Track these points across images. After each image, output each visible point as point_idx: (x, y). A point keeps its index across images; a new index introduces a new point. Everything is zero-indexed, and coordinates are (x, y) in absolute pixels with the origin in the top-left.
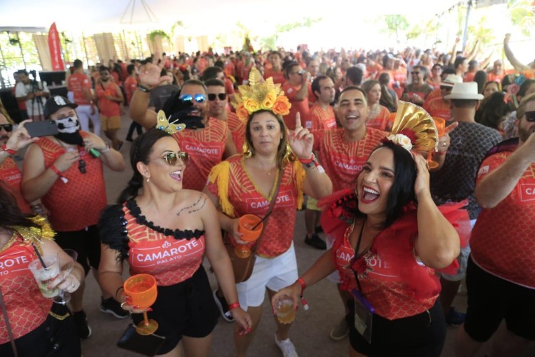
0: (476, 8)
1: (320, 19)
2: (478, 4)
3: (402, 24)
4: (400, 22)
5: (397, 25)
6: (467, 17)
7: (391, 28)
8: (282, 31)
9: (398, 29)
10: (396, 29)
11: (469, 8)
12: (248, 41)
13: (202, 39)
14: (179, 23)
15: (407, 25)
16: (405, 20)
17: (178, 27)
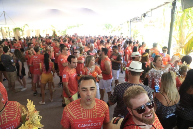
0: (133, 23)
1: (82, 25)
2: (134, 22)
3: (110, 27)
4: (110, 26)
5: (108, 27)
6: (130, 26)
7: (107, 28)
8: (69, 28)
9: (109, 28)
10: (108, 28)
11: (131, 23)
12: (54, 32)
13: (38, 31)
14: (26, 25)
15: (112, 27)
16: (111, 25)
17: (26, 26)
